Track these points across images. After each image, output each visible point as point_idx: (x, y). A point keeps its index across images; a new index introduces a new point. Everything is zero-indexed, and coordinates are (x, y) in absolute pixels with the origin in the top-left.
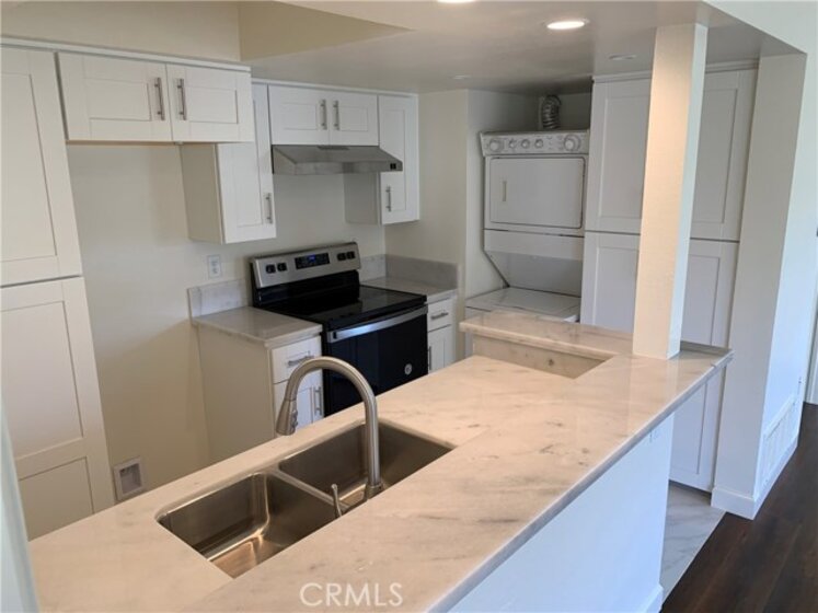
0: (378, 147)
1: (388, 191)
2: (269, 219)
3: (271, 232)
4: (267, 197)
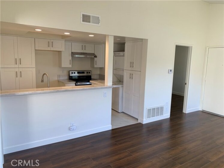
0: (94, 54)
1: (96, 61)
2: (70, 64)
3: (70, 66)
4: (70, 60)
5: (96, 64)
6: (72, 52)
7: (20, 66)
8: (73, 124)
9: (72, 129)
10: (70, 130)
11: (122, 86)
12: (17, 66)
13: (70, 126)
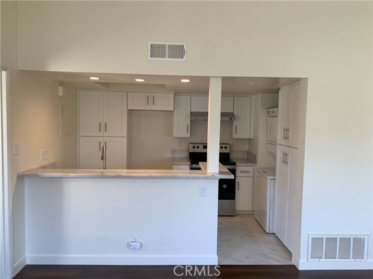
0: (233, 113)
1: (236, 127)
2: (188, 132)
3: (188, 135)
4: (188, 126)
5: (236, 133)
6: (191, 112)
7: (106, 134)
8: (135, 239)
9: (133, 247)
10: (129, 248)
11: (273, 178)
12: (101, 134)
13: (131, 241)
